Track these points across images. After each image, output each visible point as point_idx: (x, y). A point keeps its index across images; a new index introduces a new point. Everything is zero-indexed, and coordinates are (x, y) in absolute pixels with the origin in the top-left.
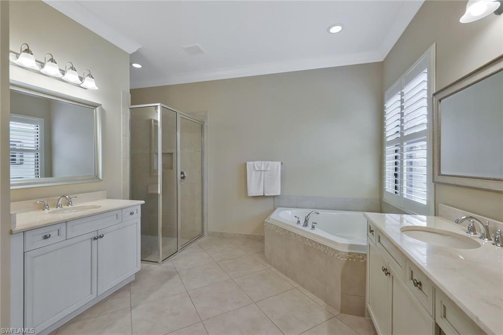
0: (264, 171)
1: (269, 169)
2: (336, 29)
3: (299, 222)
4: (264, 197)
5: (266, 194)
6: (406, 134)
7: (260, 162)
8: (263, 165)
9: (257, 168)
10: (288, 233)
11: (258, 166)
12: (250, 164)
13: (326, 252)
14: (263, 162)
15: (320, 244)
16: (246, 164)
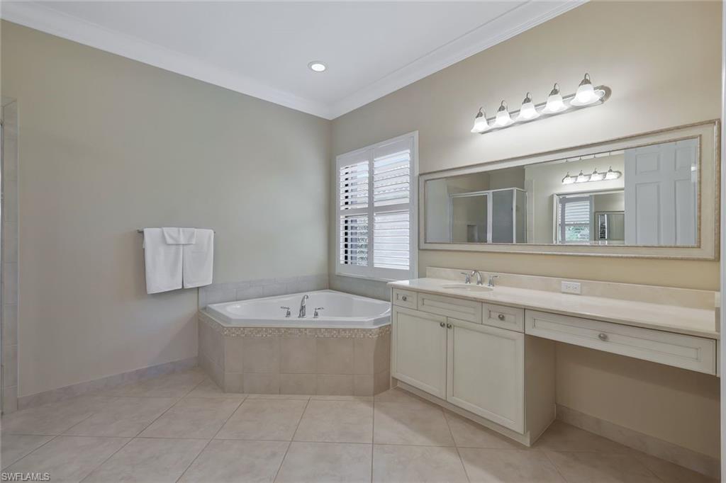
0: (183, 245)
1: (194, 242)
2: (318, 67)
3: (289, 314)
4: (183, 290)
5: (188, 286)
6: (376, 205)
7: (176, 229)
8: (181, 233)
9: (169, 241)
10: (285, 332)
11: (171, 237)
12: (151, 234)
13: (354, 336)
14: (181, 229)
15: (344, 330)
16: (142, 232)
